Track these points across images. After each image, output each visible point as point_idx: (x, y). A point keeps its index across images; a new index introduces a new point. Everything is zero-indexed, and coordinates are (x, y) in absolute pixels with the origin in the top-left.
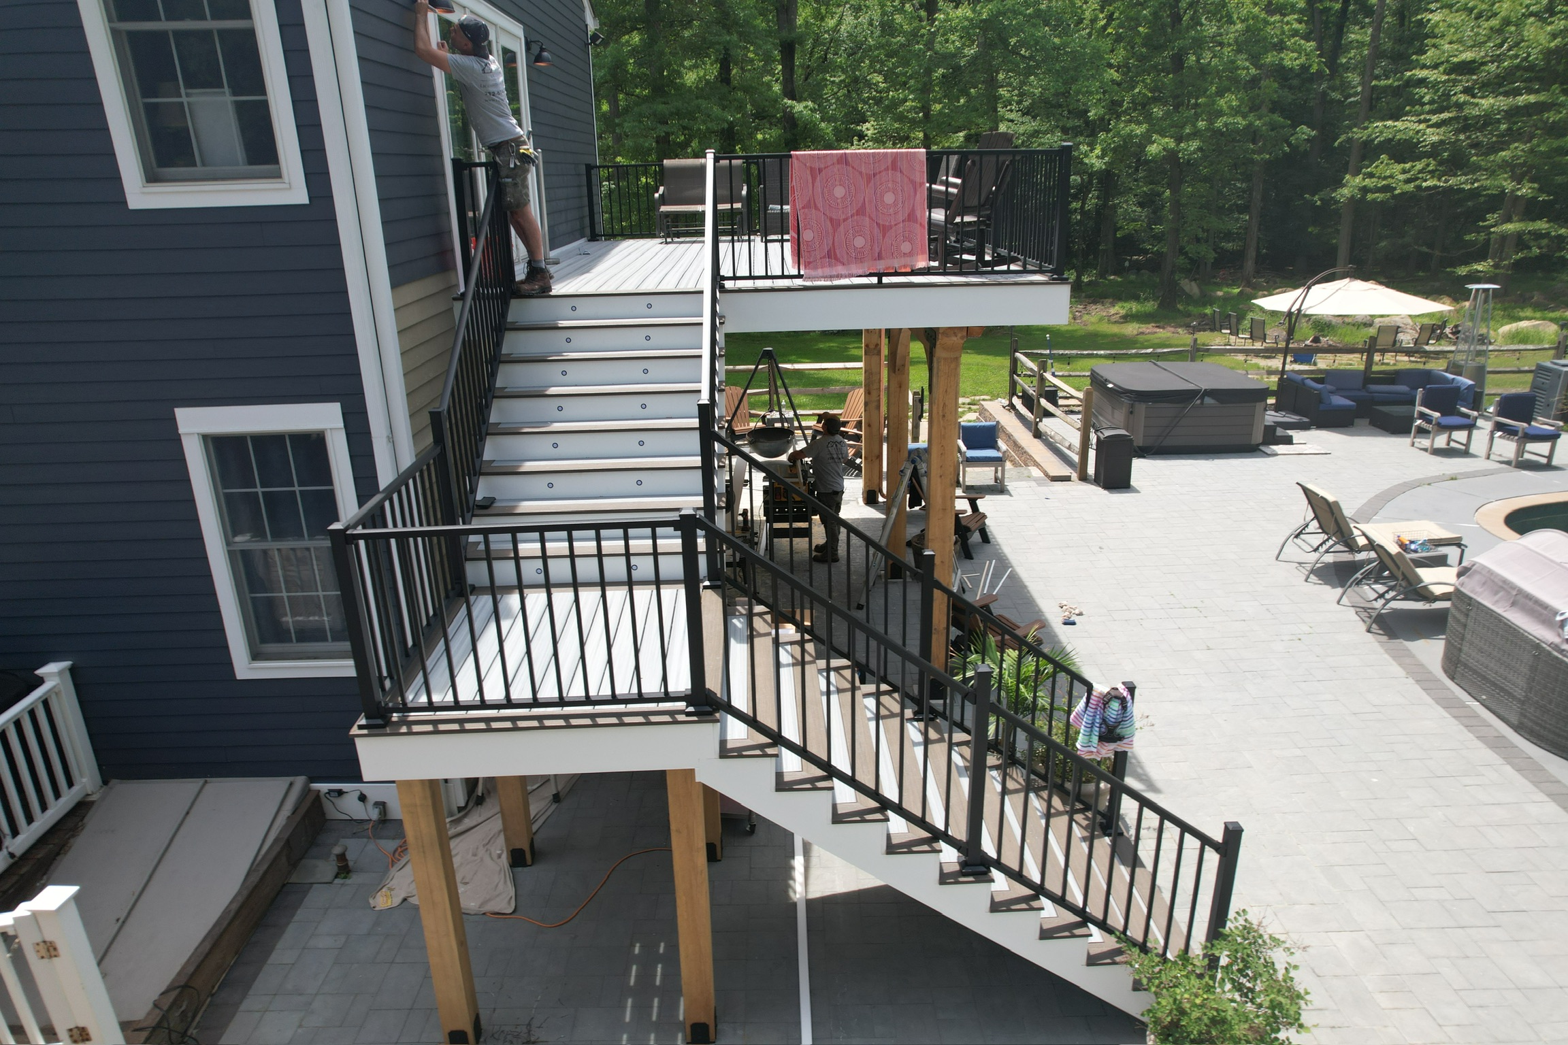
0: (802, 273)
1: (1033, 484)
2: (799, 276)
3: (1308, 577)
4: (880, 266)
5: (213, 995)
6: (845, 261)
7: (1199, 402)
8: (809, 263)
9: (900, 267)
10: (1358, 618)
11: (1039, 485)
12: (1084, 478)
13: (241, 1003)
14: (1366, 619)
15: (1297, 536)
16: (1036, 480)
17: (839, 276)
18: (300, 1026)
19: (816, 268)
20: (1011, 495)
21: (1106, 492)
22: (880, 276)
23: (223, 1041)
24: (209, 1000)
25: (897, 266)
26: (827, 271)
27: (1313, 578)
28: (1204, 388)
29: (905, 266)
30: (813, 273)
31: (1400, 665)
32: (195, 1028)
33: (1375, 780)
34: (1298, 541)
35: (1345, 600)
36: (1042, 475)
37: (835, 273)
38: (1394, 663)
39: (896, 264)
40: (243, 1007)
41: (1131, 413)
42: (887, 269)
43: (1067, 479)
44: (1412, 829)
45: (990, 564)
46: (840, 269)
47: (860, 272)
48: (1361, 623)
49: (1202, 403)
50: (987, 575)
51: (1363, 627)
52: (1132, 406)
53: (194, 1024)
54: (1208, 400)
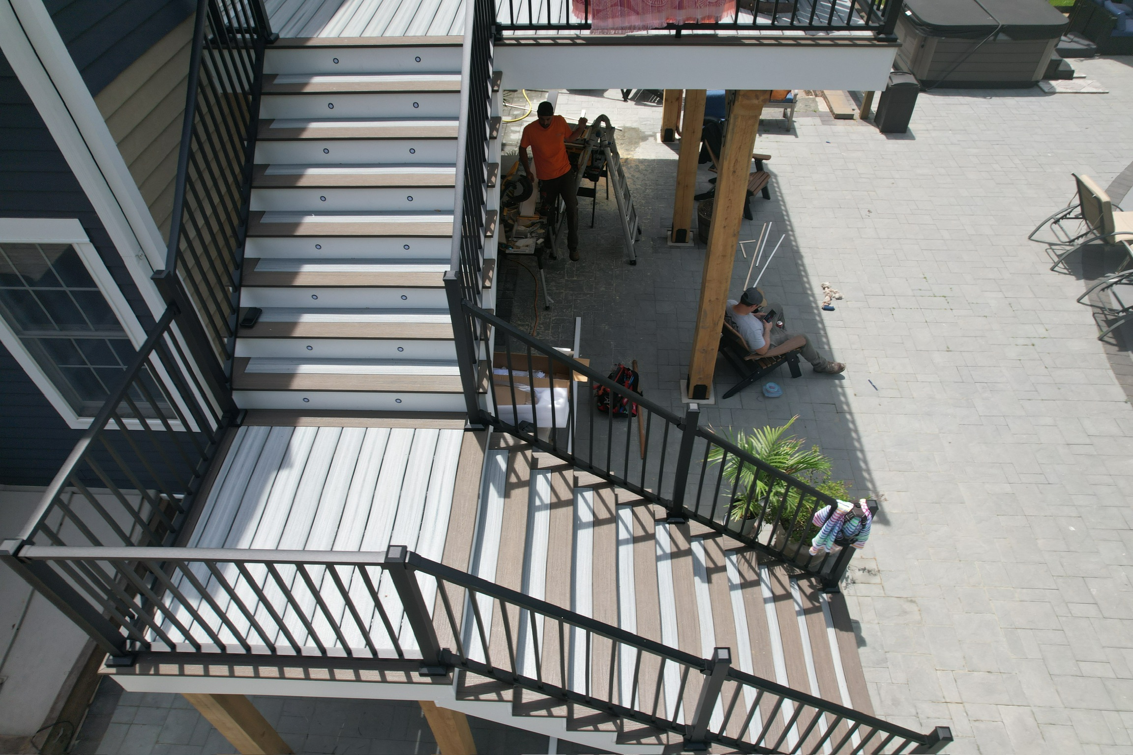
0: (589, 21)
1: (818, 121)
2: (586, 26)
3: (1056, 265)
4: (680, 17)
5: (89, 706)
6: (640, 10)
7: (992, 38)
8: (598, 11)
9: (703, 19)
10: (1094, 322)
11: (824, 122)
12: (865, 116)
13: (112, 713)
14: (1103, 324)
15: (1057, 222)
16: (821, 115)
17: (633, 28)
18: (157, 742)
19: (605, 18)
20: (796, 136)
21: (883, 137)
22: (679, 28)
23: (99, 752)
24: (87, 711)
25: (699, 17)
26: (619, 22)
27: (1061, 267)
28: (1001, 23)
29: (709, 17)
30: (602, 24)
31: (1122, 385)
32: (77, 740)
33: (1072, 529)
34: (1055, 227)
35: (1086, 300)
36: (828, 110)
37: (627, 24)
38: (1116, 381)
39: (699, 15)
40: (114, 719)
41: (923, 46)
42: (688, 19)
43: (850, 117)
44: (1094, 591)
45: (767, 226)
46: (634, 20)
47: (656, 23)
48: (1095, 328)
49: (994, 40)
50: (762, 241)
51: (1096, 333)
52: (925, 39)
53: (76, 735)
54: (1002, 37)
